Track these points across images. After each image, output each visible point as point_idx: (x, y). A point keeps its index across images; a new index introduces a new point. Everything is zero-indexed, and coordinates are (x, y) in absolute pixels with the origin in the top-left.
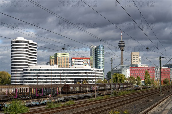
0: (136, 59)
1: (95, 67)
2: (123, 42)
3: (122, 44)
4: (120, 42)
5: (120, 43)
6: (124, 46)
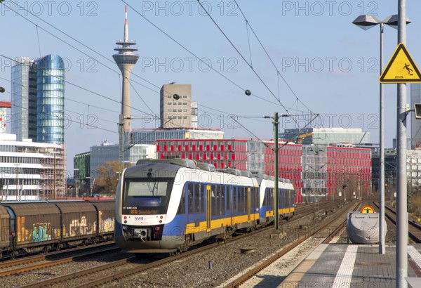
0: (180, 111)
1: (30, 136)
2: (131, 47)
3: (129, 53)
4: (121, 47)
5: (120, 50)
6: (133, 60)
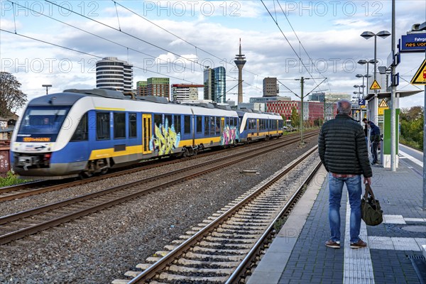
0: (272, 88)
2: (243, 57)
3: (241, 60)
4: (238, 57)
6: (243, 63)
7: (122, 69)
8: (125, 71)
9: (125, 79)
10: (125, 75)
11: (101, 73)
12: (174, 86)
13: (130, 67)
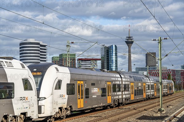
2: (131, 38)
3: (130, 40)
4: (128, 38)
6: (132, 42)
7: (38, 47)
8: (41, 49)
9: (41, 55)
10: (41, 52)
11: (23, 50)
12: (79, 59)
13: (45, 46)
